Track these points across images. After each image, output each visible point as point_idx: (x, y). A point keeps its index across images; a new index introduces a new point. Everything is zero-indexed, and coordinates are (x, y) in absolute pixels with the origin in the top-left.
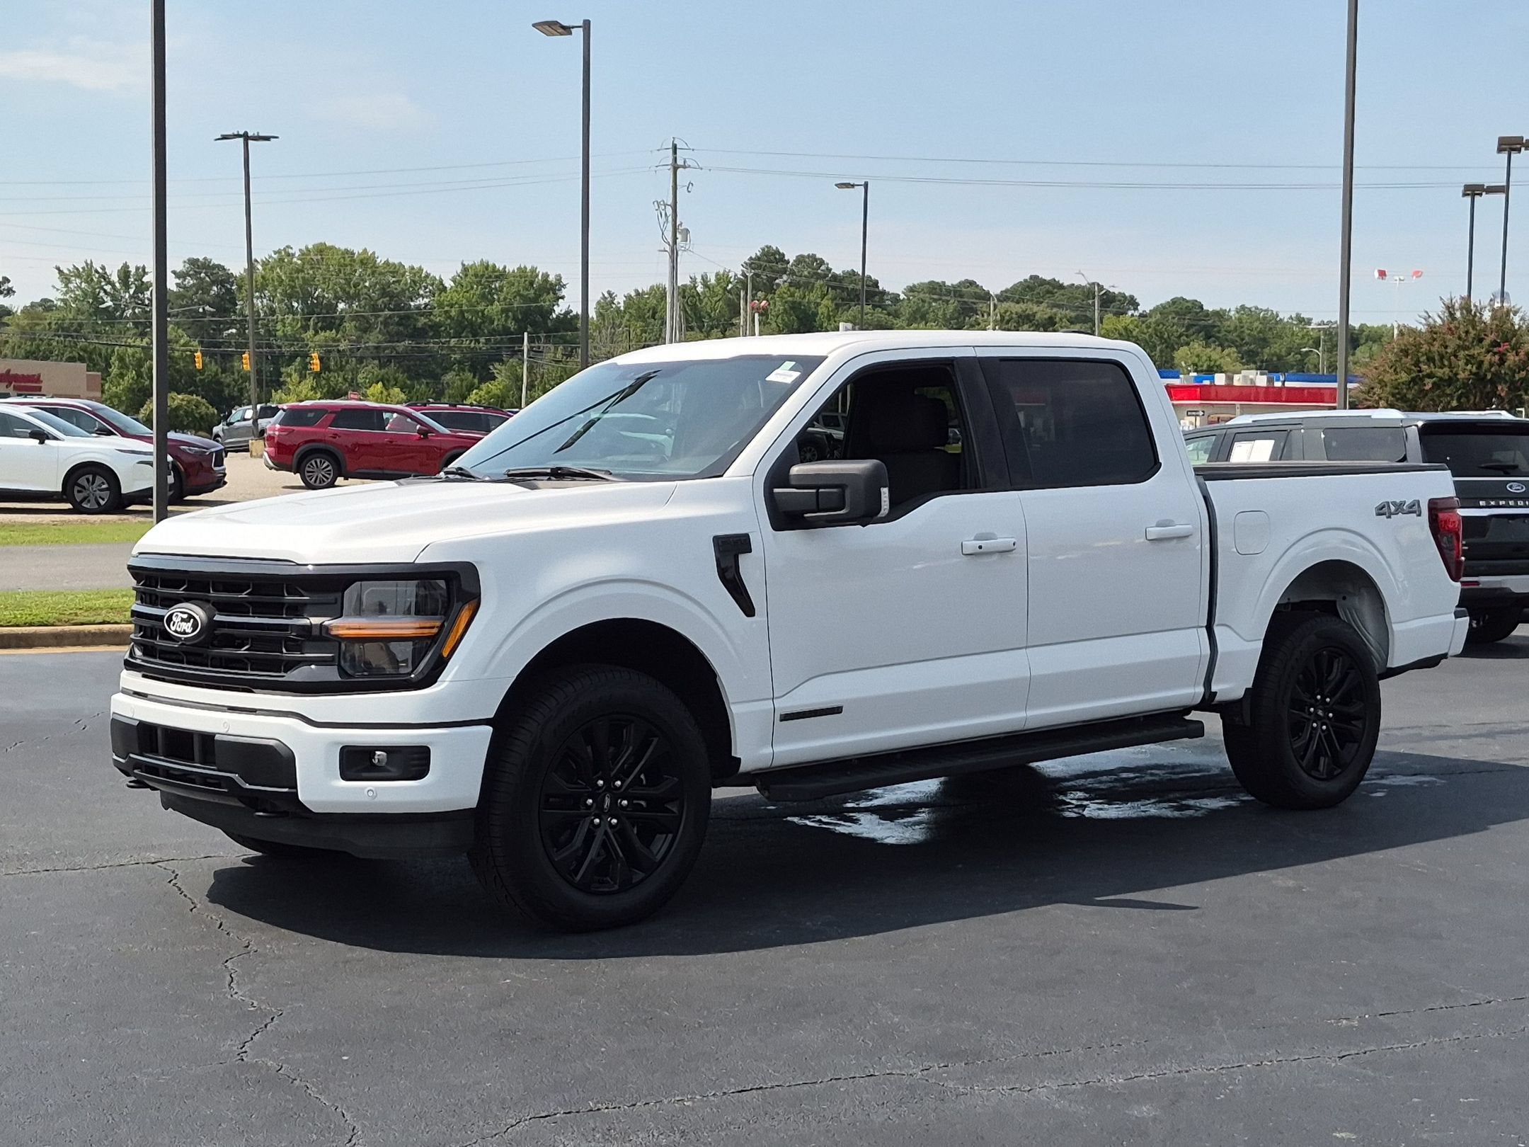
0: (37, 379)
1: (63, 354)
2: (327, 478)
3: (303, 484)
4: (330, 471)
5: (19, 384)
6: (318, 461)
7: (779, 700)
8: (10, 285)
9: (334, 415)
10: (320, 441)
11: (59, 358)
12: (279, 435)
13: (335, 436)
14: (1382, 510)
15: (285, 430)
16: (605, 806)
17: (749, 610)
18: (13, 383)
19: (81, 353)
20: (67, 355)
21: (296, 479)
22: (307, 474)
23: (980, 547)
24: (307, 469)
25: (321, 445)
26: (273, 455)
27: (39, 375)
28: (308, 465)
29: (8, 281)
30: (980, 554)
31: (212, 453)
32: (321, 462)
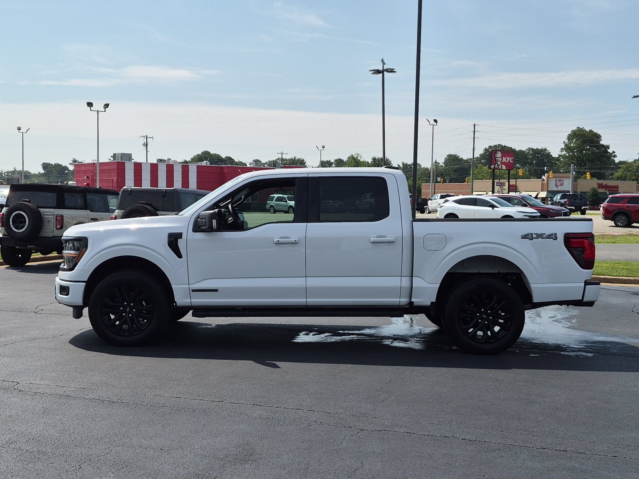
0: (617, 187)
1: (631, 178)
2: (624, 223)
3: (614, 225)
4: (625, 220)
5: (609, 189)
6: (621, 216)
7: (191, 285)
8: (615, 154)
9: (628, 199)
10: (622, 209)
11: (630, 180)
12: (606, 207)
13: (628, 207)
14: (525, 237)
15: (609, 205)
16: (127, 311)
17: (179, 256)
18: (608, 189)
19: (637, 178)
20: (632, 179)
21: (612, 223)
22: (616, 221)
23: (278, 241)
24: (616, 219)
25: (623, 211)
26: (604, 214)
27: (618, 186)
28: (617, 218)
29: (615, 152)
30: (278, 243)
31: (562, 213)
32: (622, 217)
